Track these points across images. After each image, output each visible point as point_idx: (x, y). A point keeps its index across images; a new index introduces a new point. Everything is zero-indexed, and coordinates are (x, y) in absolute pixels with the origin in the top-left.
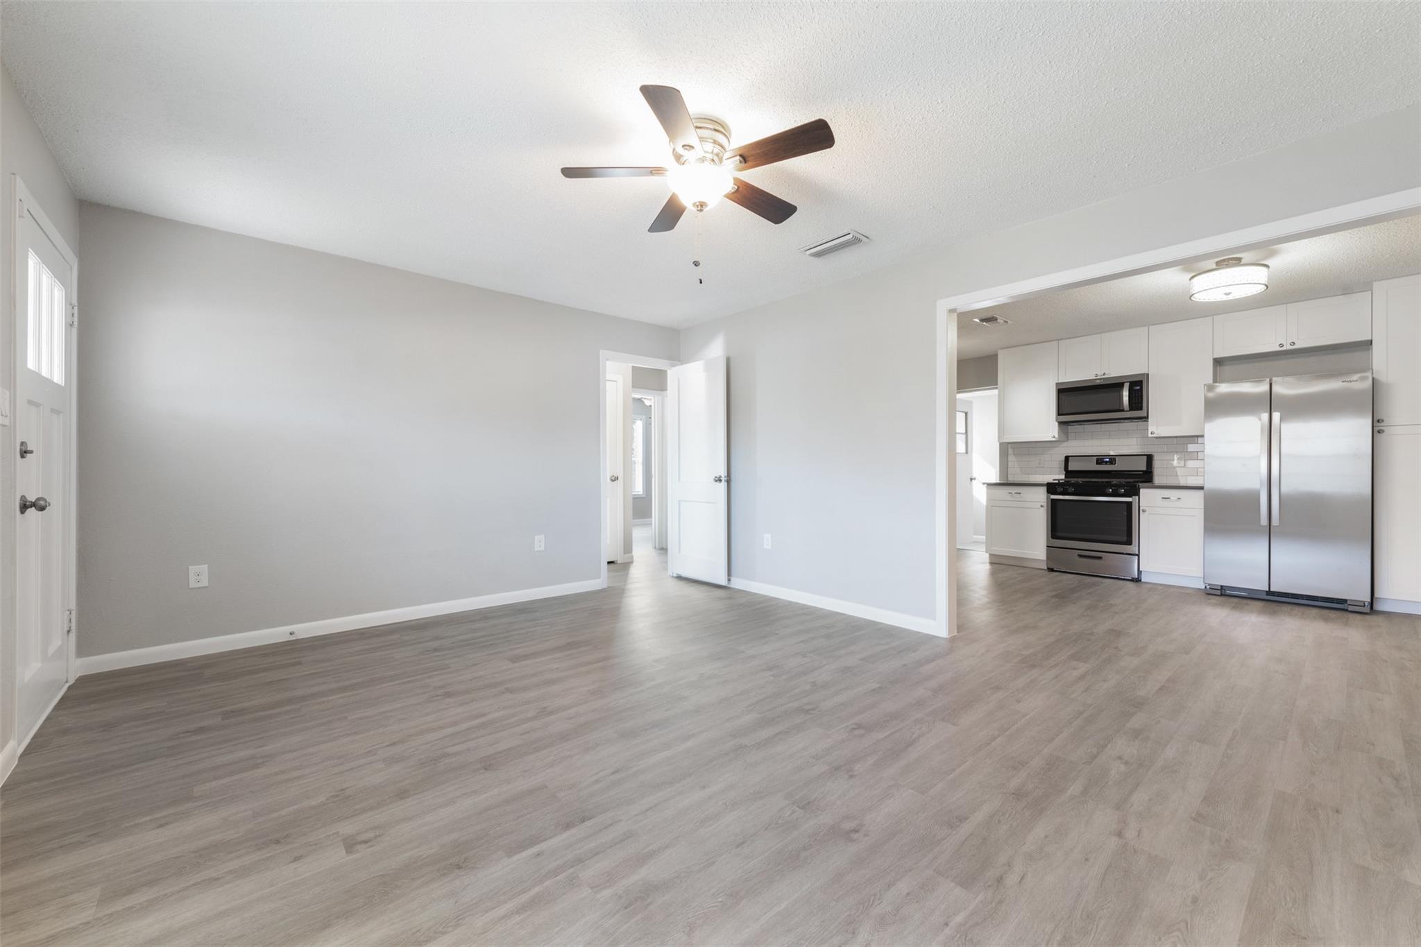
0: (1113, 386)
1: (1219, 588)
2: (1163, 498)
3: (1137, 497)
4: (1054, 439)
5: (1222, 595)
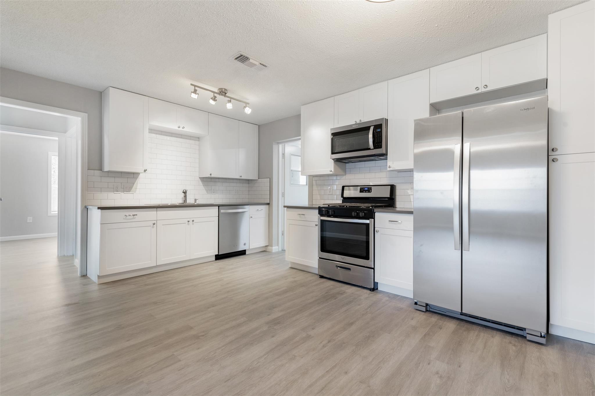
0: (363, 130)
1: (425, 306)
2: (389, 221)
3: (373, 220)
4: (331, 173)
5: (427, 311)
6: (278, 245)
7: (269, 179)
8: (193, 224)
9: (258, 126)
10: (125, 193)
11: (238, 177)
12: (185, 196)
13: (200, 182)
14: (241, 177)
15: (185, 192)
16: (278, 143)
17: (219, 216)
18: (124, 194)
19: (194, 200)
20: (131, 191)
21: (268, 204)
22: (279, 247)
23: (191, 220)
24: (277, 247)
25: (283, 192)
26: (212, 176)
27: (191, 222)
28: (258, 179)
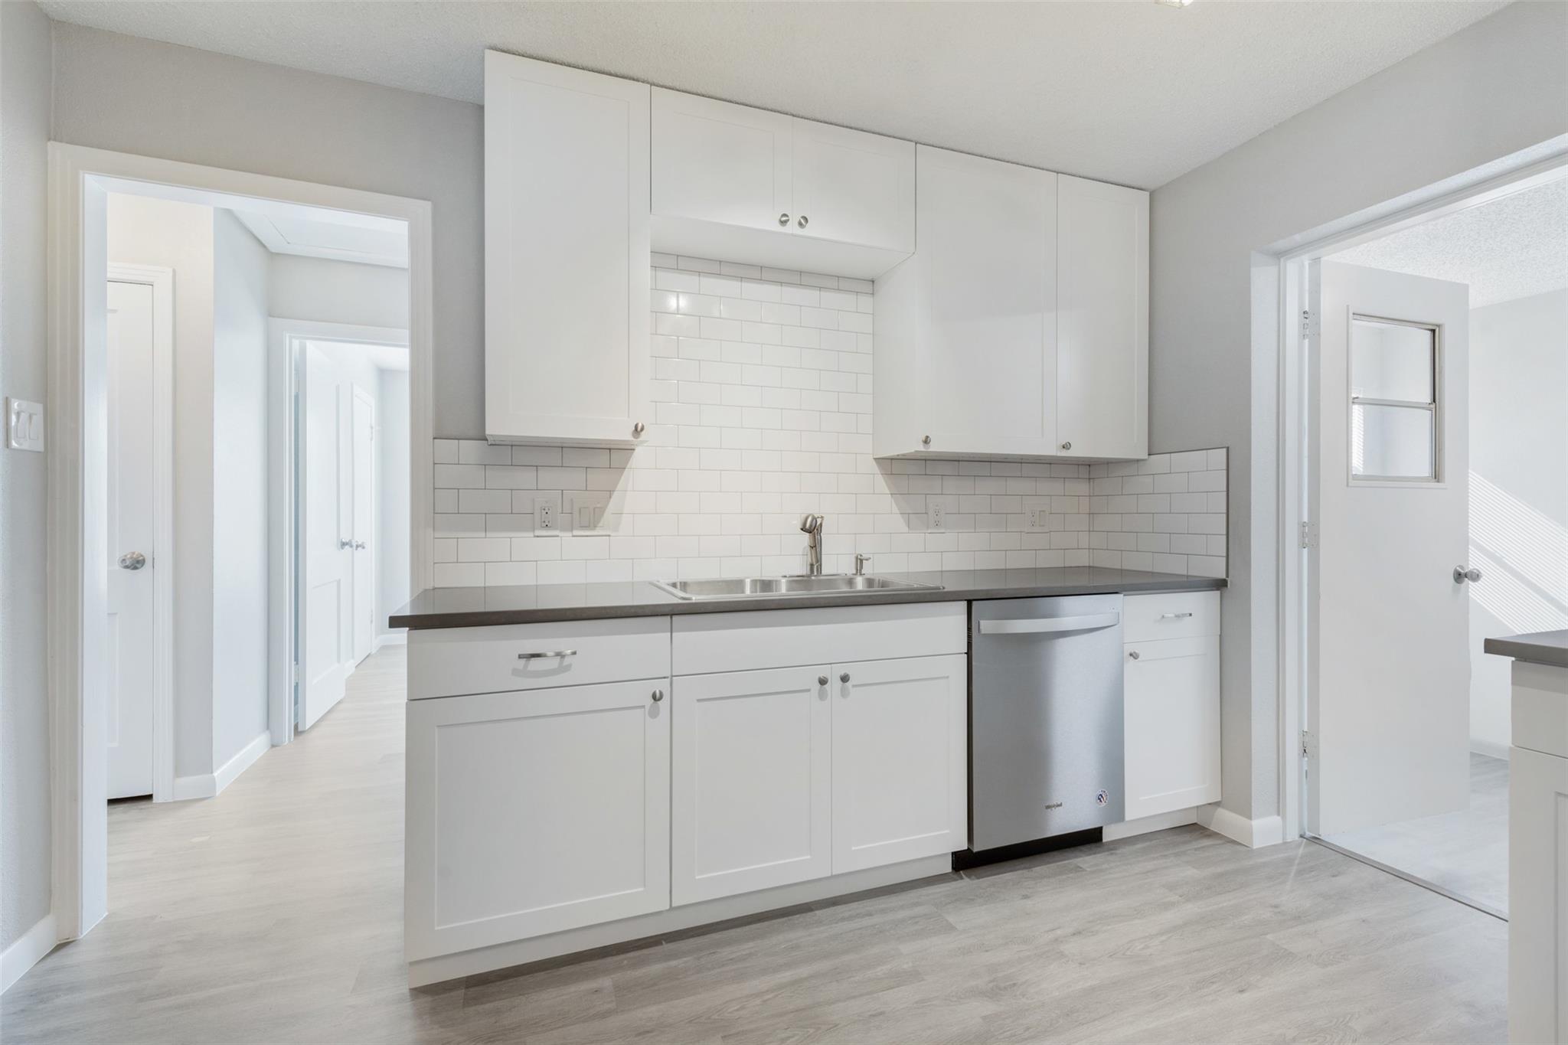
6: (1280, 810)
7: (1225, 450)
8: (844, 693)
9: (1148, 193)
10: (576, 533)
11: (1051, 450)
12: (816, 546)
13: (881, 483)
14: (1066, 446)
15: (812, 529)
16: (1280, 255)
17: (969, 653)
18: (574, 536)
19: (854, 560)
20: (601, 524)
21: (1220, 585)
22: (1284, 818)
23: (834, 674)
24: (1276, 820)
25: (1306, 519)
26: (935, 447)
27: (835, 684)
28: (1149, 455)
